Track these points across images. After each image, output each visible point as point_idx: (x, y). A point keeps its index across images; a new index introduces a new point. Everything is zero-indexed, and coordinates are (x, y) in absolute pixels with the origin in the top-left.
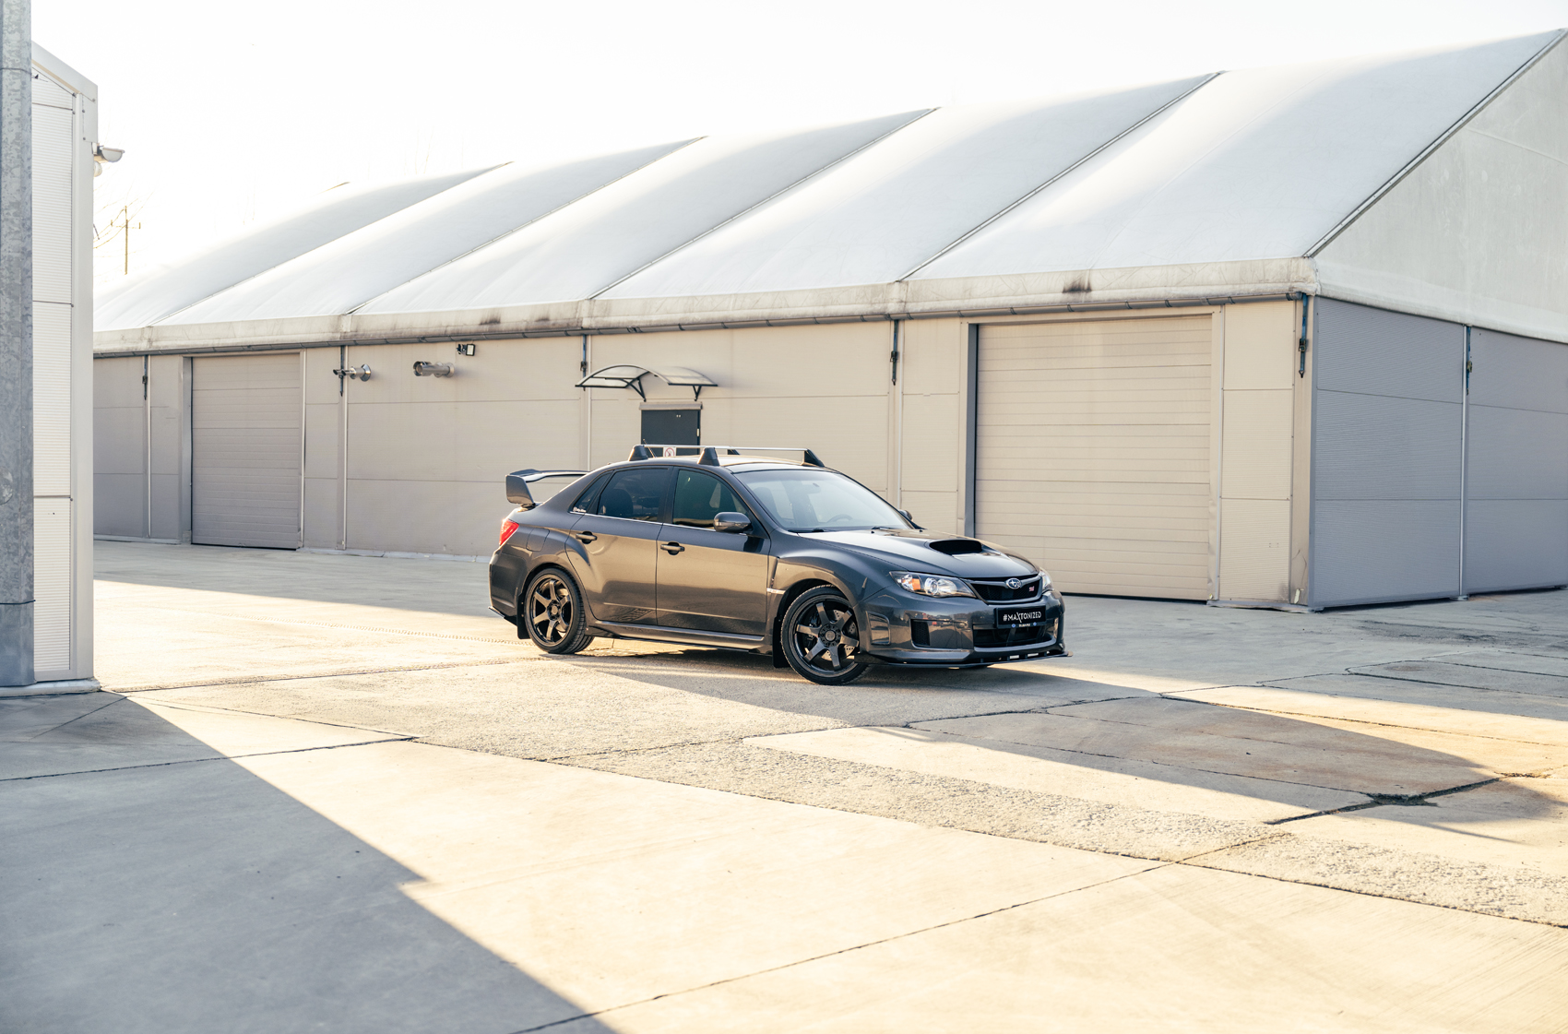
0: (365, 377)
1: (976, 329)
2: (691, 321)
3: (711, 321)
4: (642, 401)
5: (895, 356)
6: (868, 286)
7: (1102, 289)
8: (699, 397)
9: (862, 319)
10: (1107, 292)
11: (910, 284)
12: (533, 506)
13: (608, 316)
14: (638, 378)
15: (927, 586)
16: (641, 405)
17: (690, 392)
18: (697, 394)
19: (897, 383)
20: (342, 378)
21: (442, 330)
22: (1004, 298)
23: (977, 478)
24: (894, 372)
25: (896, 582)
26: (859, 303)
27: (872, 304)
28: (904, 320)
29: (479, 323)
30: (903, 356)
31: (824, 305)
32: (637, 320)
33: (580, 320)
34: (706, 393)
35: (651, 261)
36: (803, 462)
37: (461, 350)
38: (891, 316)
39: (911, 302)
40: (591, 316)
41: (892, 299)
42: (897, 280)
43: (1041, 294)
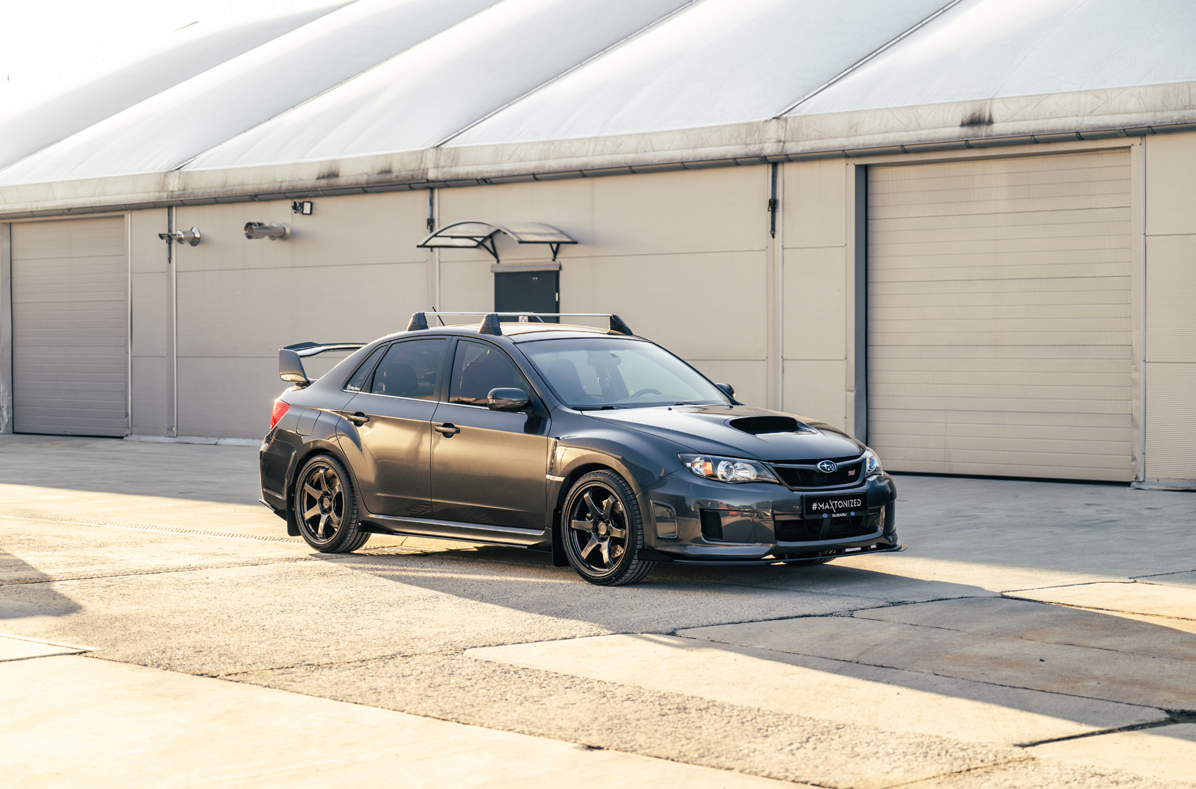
0: (195, 242)
1: (864, 173)
2: (546, 169)
3: (568, 170)
4: (495, 262)
5: (773, 204)
6: (742, 125)
7: (1005, 121)
8: (558, 256)
9: (735, 163)
10: (1011, 123)
11: (789, 121)
12: (307, 383)
13: (456, 166)
14: (491, 236)
15: (721, 471)
16: (493, 266)
17: (547, 252)
18: (555, 253)
19: (776, 236)
20: (170, 243)
21: (276, 186)
22: (894, 134)
23: (869, 343)
24: (773, 223)
25: (685, 466)
26: (732, 145)
27: (746, 145)
28: (783, 162)
29: (316, 177)
30: (783, 204)
31: (694, 148)
32: (488, 169)
33: (425, 171)
34: (565, 251)
35: (508, 102)
36: (609, 330)
37: (297, 208)
38: (768, 158)
39: (790, 142)
40: (437, 167)
41: (769, 139)
42: (775, 116)
43: (936, 128)
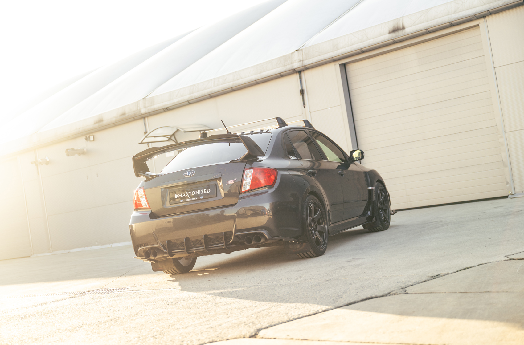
0: (47, 163)
1: (344, 67)
2: (194, 98)
3: (204, 95)
5: (302, 92)
6: (281, 57)
7: (411, 26)
9: (281, 76)
10: (415, 26)
11: (304, 50)
13: (153, 105)
14: (173, 134)
19: (306, 107)
20: (37, 166)
22: (356, 45)
24: (304, 101)
26: (278, 67)
28: (303, 70)
29: (94, 123)
30: (307, 91)
31: (260, 73)
32: (168, 104)
33: (140, 111)
37: (87, 139)
38: (296, 70)
39: (305, 60)
40: (145, 107)
41: (295, 61)
42: (296, 50)
43: (376, 37)
